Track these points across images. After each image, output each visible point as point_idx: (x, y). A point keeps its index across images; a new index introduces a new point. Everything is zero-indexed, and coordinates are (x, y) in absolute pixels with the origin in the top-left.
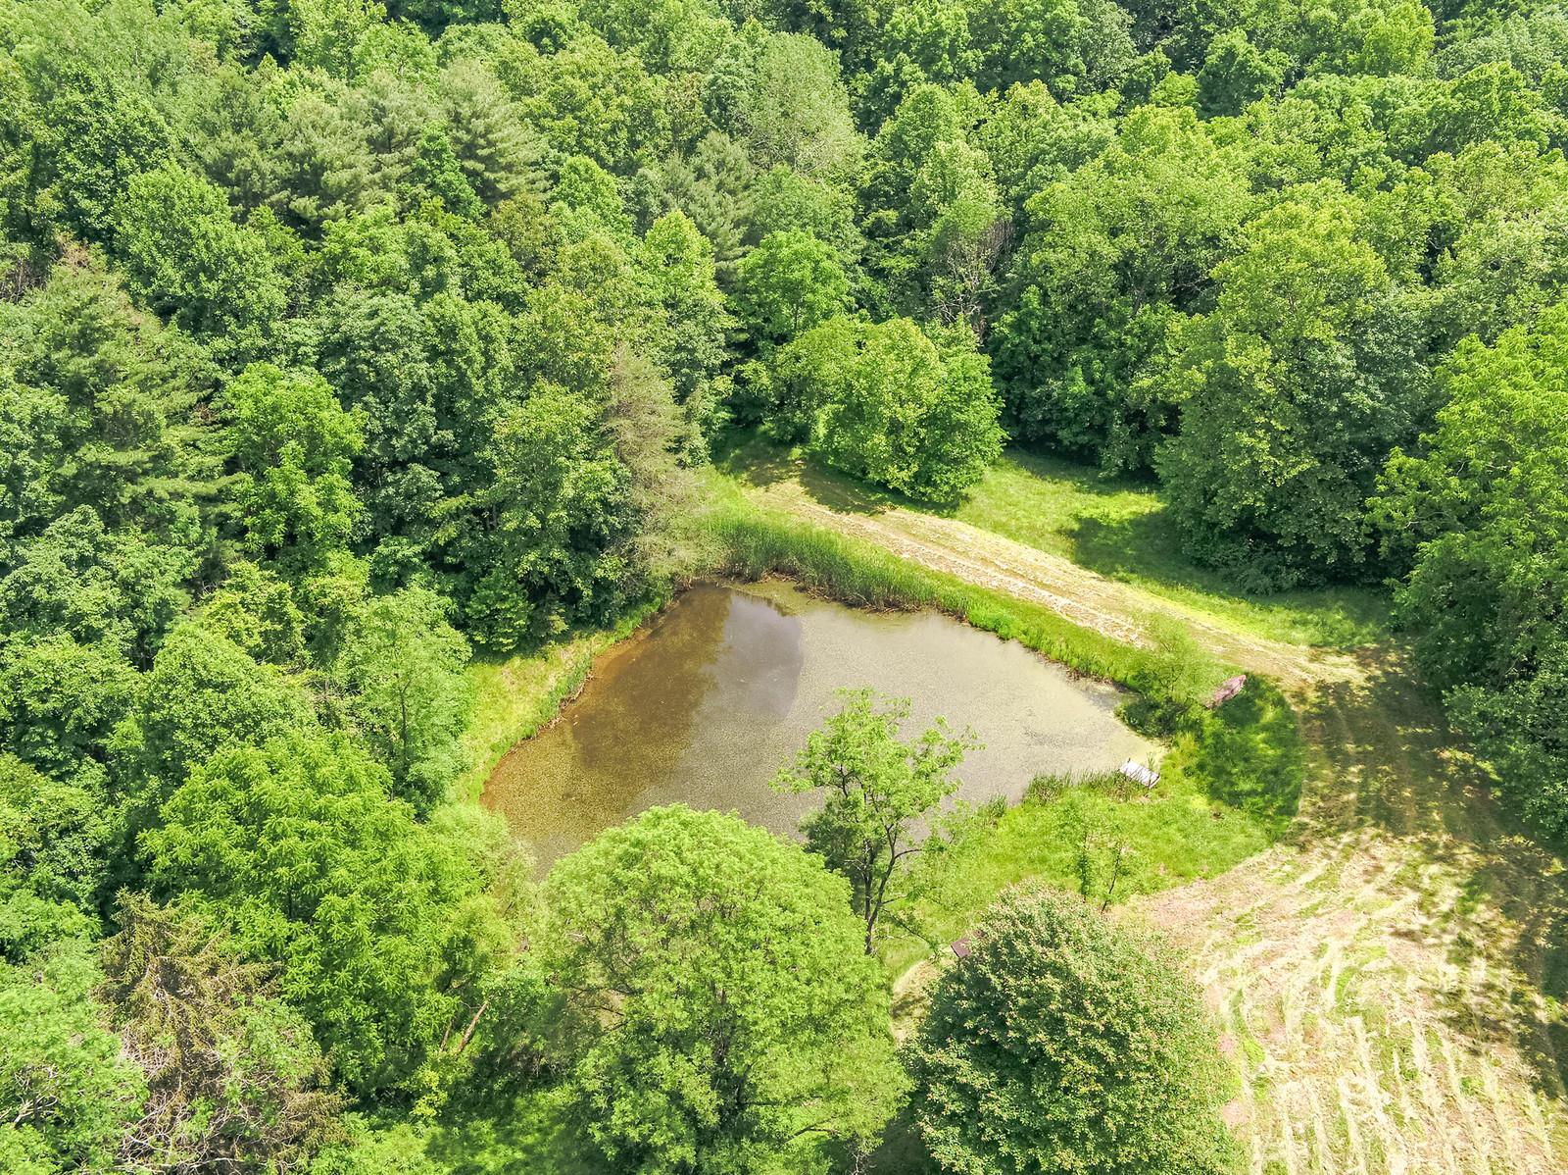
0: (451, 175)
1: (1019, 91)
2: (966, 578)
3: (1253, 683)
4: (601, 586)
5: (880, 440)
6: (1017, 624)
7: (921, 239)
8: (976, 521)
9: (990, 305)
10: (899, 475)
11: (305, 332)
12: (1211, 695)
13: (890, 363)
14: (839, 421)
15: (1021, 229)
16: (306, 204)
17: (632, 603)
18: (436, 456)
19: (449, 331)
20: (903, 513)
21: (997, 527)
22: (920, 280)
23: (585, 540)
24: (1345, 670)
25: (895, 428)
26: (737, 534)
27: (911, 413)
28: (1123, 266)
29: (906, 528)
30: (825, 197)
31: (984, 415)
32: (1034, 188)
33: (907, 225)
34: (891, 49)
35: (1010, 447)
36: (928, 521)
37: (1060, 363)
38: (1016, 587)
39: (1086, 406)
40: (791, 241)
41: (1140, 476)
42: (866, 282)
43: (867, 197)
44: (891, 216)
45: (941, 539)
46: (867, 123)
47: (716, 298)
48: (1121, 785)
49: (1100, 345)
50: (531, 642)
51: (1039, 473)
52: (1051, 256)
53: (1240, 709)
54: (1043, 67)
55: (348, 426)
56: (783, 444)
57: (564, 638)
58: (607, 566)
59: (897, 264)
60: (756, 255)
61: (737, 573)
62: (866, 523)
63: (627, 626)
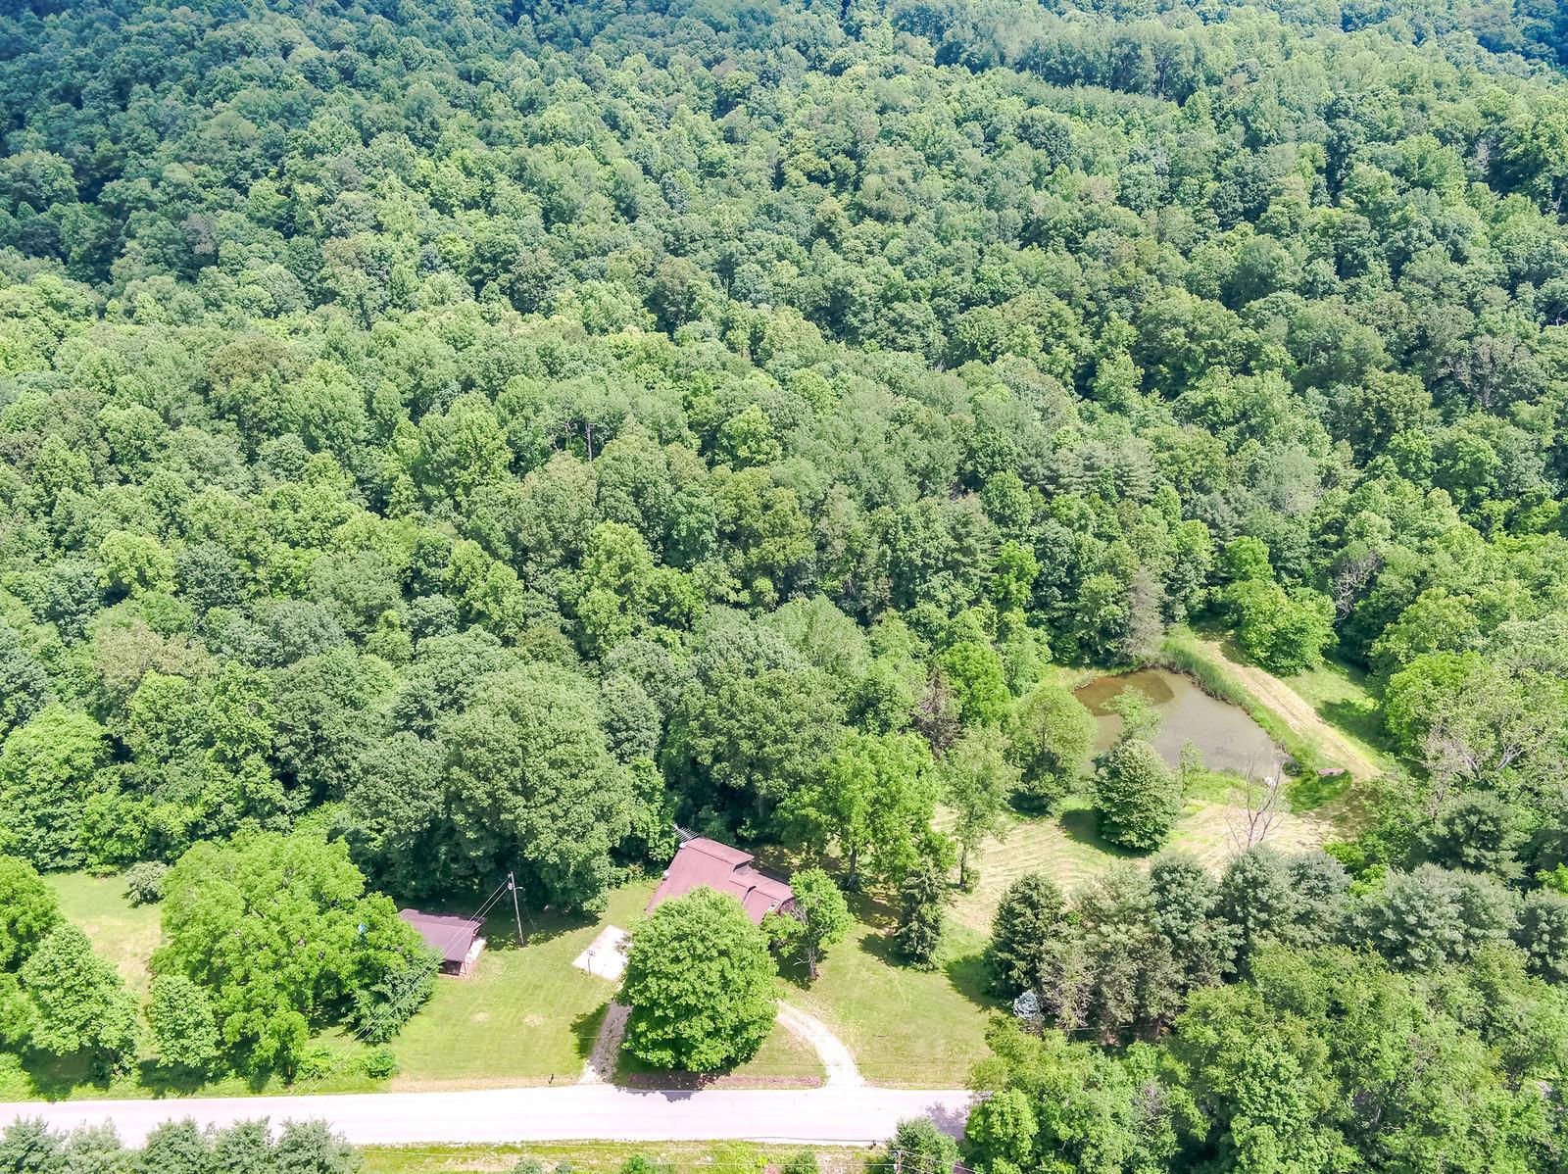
0: (1109, 485)
1: (1434, 493)
3: (1346, 773)
4: (1109, 652)
6: (1270, 724)
7: (1340, 553)
8: (1291, 685)
9: (1357, 594)
10: (1260, 654)
11: (1035, 531)
12: (1325, 772)
16: (1050, 488)
17: (1121, 664)
18: (1062, 586)
19: (1080, 546)
20: (1259, 671)
21: (1298, 690)
22: (1331, 572)
23: (1105, 633)
25: (1261, 633)
26: (1180, 654)
27: (1270, 628)
29: (1253, 675)
33: (1338, 544)
36: (1269, 676)
38: (1280, 711)
40: (1248, 542)
43: (1327, 528)
44: (1334, 538)
45: (1264, 685)
48: (1261, 778)
50: (1076, 663)
52: (1385, 580)
53: (1328, 780)
55: (1035, 568)
57: (1088, 666)
58: (1112, 646)
59: (1324, 563)
60: (1235, 544)
61: (1170, 668)
62: (1238, 668)
63: (1114, 672)
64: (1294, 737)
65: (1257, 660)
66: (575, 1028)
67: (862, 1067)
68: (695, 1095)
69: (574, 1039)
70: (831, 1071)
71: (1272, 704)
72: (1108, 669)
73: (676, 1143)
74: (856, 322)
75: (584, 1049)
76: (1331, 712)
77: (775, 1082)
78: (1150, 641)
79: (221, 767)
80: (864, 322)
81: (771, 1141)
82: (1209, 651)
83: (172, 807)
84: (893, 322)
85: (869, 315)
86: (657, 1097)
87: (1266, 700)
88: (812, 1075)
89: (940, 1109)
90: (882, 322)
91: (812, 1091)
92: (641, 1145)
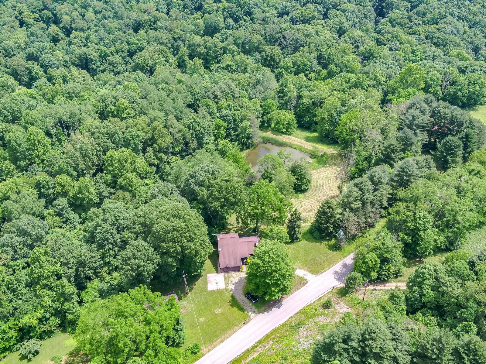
0: (230, 95)
1: (300, 75)
2: (292, 143)
3: (325, 153)
4: (250, 143)
5: (282, 126)
6: (298, 148)
7: (286, 98)
8: (293, 136)
9: (296, 107)
10: (284, 130)
11: (218, 115)
12: (320, 154)
13: (283, 116)
14: (276, 124)
15: (300, 97)
16: (216, 100)
17: (252, 146)
18: (233, 128)
19: (235, 115)
20: (284, 135)
21: (296, 137)
22: (286, 104)
23: (248, 138)
24: (336, 152)
25: (283, 124)
26: (263, 138)
27: (286, 123)
28: (313, 102)
29: (285, 137)
30: (272, 93)
31: (294, 122)
32: (301, 91)
33: (284, 96)
34: (281, 68)
35: (298, 127)
36: (287, 136)
37: (305, 115)
38: (298, 144)
39: (308, 121)
40: (270, 101)
41: (315, 131)
42: (278, 104)
43: (278, 92)
44: (282, 95)
45: (289, 138)
46: (278, 81)
47: (260, 109)
48: (309, 163)
49: (310, 113)
51: (302, 131)
52: (304, 101)
53: (322, 156)
54: (304, 71)
55: (225, 125)
56: (268, 127)
57: (245, 150)
58: (250, 141)
59: (283, 102)
60: (265, 103)
61: (264, 142)
62: (280, 137)
63: (252, 149)
64: (307, 149)
65: (282, 133)
66: (232, 306)
67: (312, 272)
68: (283, 303)
69: (235, 309)
70: (305, 277)
71: (295, 143)
72: (249, 148)
73: (292, 317)
74: (95, 67)
75: (241, 309)
76: (308, 139)
77: (296, 289)
78: (259, 135)
79: (45, 290)
80: (98, 66)
81: (311, 303)
82: (269, 134)
83: (29, 316)
84: (110, 64)
85: (99, 64)
86: (274, 309)
87: (292, 142)
88: (303, 282)
89: (336, 272)
90: (106, 65)
91: (307, 285)
92: (285, 324)
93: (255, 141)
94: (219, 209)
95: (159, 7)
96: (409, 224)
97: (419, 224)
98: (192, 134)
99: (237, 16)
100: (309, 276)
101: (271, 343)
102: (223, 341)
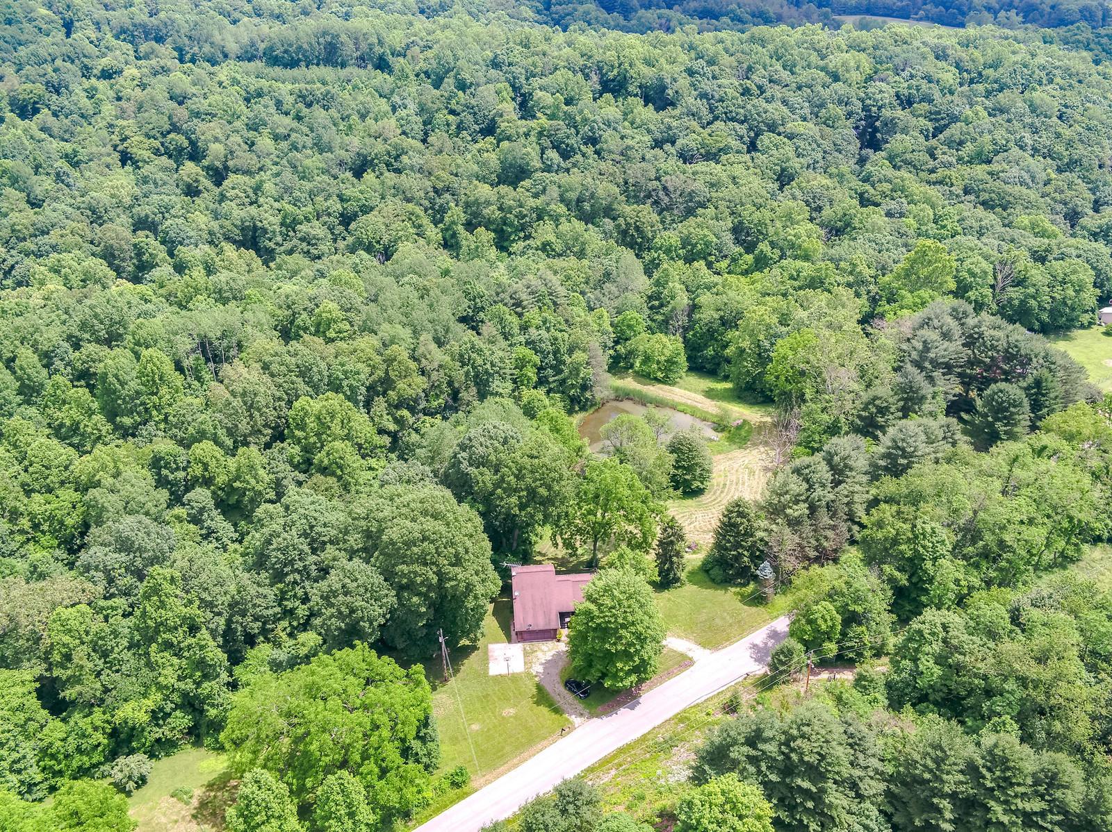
0: (547, 300)
1: (696, 264)
3: (744, 421)
4: (587, 399)
5: (655, 366)
6: (689, 410)
7: (665, 310)
8: (680, 388)
9: (686, 330)
10: (660, 375)
11: (522, 339)
12: (735, 424)
13: (657, 346)
14: (644, 362)
15: (694, 308)
16: (519, 310)
17: (592, 406)
18: (552, 367)
19: (556, 339)
20: (661, 386)
21: (685, 389)
22: (666, 322)
23: (584, 387)
24: (769, 419)
25: (658, 362)
26: (617, 389)
27: (663, 358)
28: (722, 318)
29: (661, 389)
30: (638, 300)
31: (682, 360)
32: (698, 296)
33: (662, 305)
34: (657, 250)
35: (691, 369)
36: (667, 387)
37: (706, 346)
38: (689, 402)
39: (713, 358)
40: (631, 314)
41: (726, 378)
42: (650, 323)
43: (650, 298)
44: (656, 303)
45: (670, 391)
46: (648, 272)
47: (611, 329)
49: (716, 340)
51: (700, 378)
52: (702, 316)
53: (739, 428)
54: (704, 255)
55: (537, 359)
56: (627, 368)
57: (576, 412)
58: (588, 395)
59: (659, 318)
60: (620, 317)
61: (617, 399)
62: (651, 388)
63: (591, 411)
64: (707, 412)
65: (656, 379)
66: (538, 703)
67: (704, 645)
68: (641, 700)
69: (544, 710)
70: (690, 654)
71: (683, 401)
72: (586, 410)
73: (659, 727)
74: (271, 245)
75: (557, 711)
76: (710, 394)
77: (669, 674)
78: (607, 384)
79: (166, 654)
80: (277, 244)
81: (699, 701)
82: (629, 383)
84: (302, 239)
85: (279, 239)
86: (623, 712)
87: (677, 399)
88: (685, 662)
89: (754, 646)
90: (295, 241)
91: (692, 668)
92: (644, 738)
93: (598, 396)
94: (516, 511)
95: (407, 128)
96: (903, 547)
97: (924, 547)
98: (467, 374)
99: (567, 145)
100: (696, 652)
101: (613, 772)
102: (516, 766)
